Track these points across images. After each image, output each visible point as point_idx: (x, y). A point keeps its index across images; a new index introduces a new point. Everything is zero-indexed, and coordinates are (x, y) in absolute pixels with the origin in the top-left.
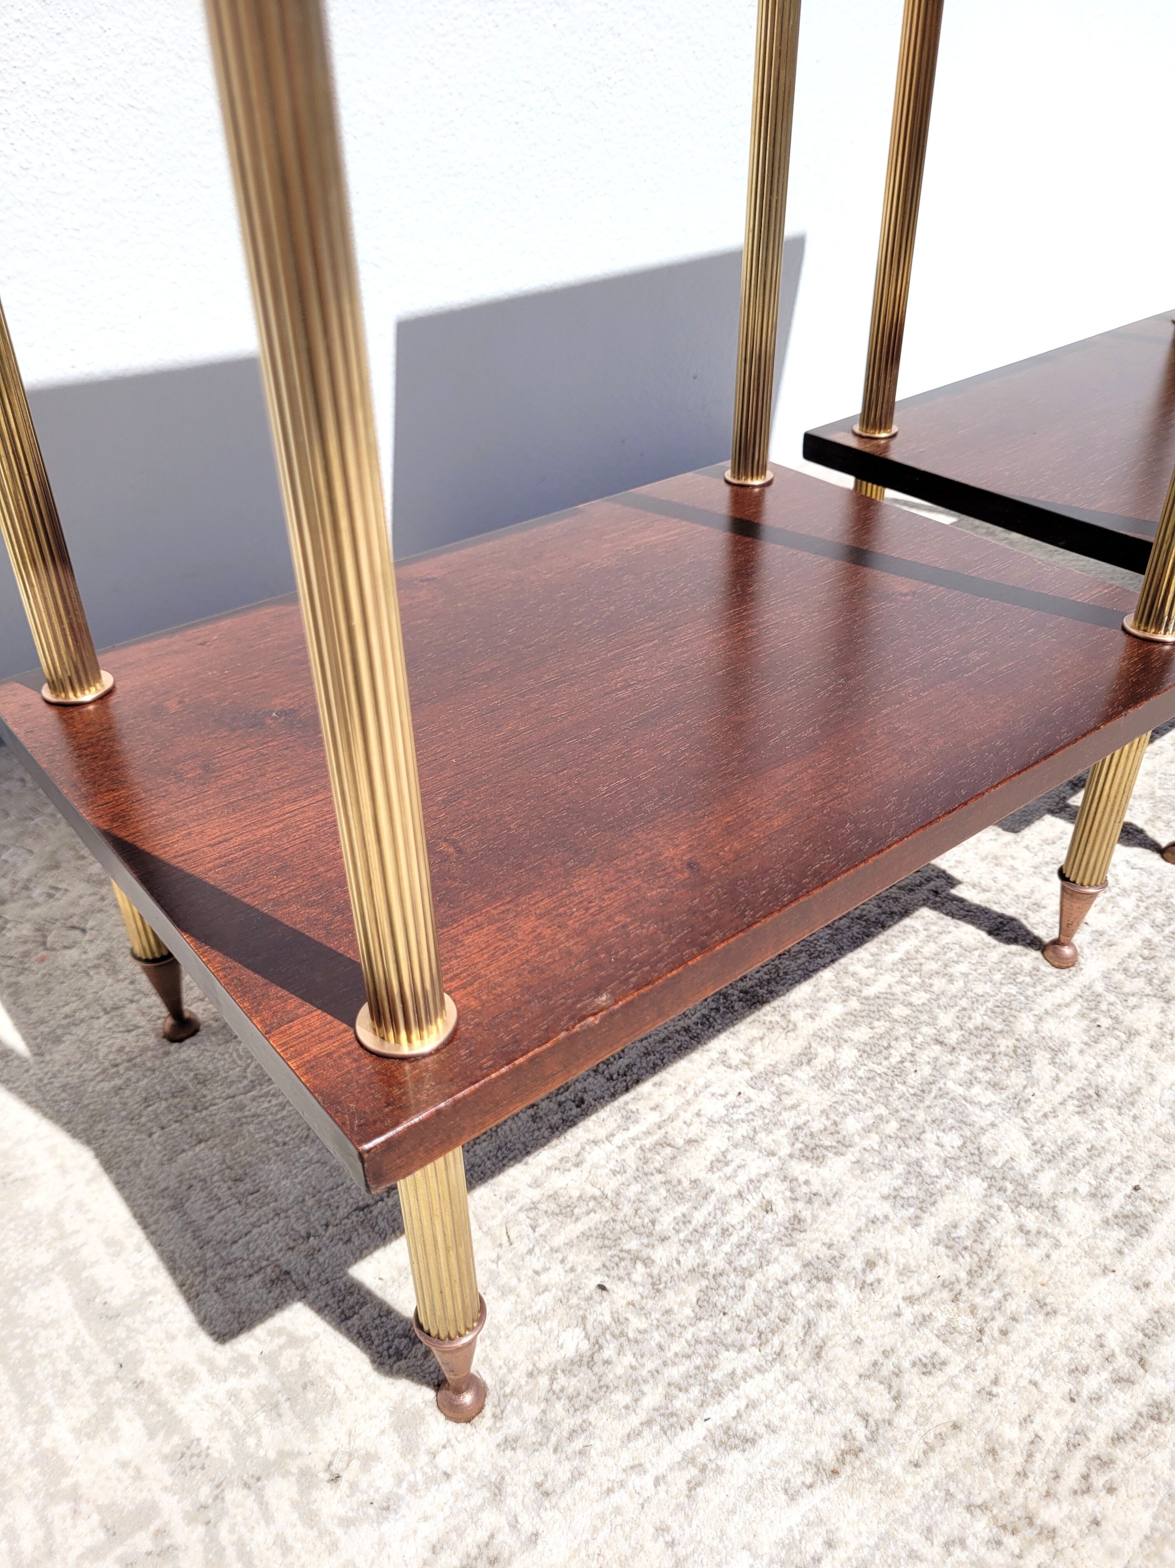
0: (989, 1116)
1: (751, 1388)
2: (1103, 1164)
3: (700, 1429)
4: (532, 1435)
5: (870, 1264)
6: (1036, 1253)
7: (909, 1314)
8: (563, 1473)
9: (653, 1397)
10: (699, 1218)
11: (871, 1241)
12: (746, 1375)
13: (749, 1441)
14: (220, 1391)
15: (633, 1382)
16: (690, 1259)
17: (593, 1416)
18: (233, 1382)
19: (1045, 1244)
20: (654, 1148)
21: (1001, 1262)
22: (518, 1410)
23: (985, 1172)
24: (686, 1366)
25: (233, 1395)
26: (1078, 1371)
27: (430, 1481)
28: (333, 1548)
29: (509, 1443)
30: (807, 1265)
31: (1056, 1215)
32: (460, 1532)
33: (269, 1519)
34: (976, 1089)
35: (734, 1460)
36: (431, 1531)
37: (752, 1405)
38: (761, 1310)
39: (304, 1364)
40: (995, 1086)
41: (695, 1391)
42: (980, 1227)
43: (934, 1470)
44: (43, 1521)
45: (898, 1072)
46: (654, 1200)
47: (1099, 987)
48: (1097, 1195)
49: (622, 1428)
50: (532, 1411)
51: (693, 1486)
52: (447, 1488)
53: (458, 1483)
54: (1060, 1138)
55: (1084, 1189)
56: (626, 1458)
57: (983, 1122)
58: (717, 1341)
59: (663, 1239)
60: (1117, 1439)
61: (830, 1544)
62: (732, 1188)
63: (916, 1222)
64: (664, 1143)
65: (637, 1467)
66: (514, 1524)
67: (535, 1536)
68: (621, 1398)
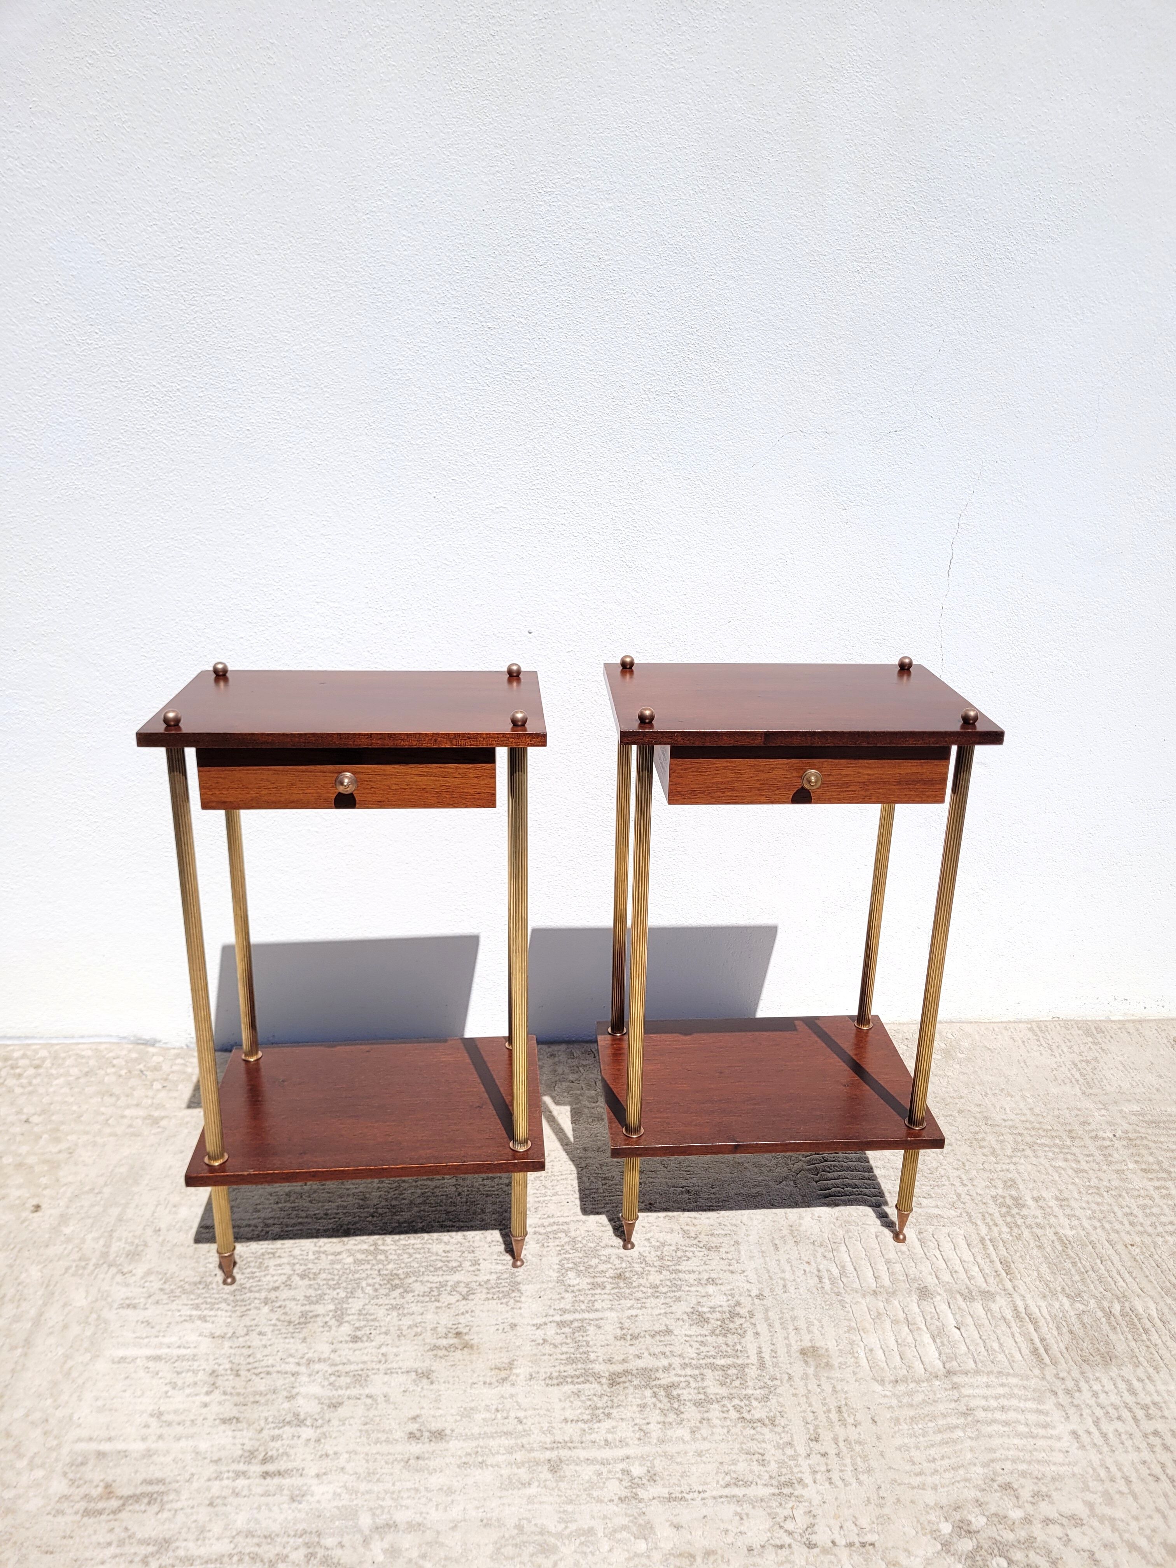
0: (362, 1295)
1: (219, 1313)
2: (372, 1323)
3: (199, 1313)
4: (167, 1291)
5: (280, 1307)
6: (322, 1329)
7: (273, 1322)
8: (165, 1302)
9: (200, 1301)
10: (257, 1274)
11: (287, 1303)
12: (222, 1310)
13: (206, 1321)
14: (123, 1246)
15: (199, 1296)
16: (242, 1281)
17: (183, 1296)
18: (127, 1246)
19: (327, 1329)
20: (269, 1253)
21: (309, 1325)
22: (170, 1285)
23: (339, 1306)
24: (213, 1300)
25: (124, 1248)
26: (291, 1356)
27: (140, 1286)
28: (111, 1286)
29: (162, 1290)
30: (266, 1298)
31: (340, 1324)
32: (135, 1298)
33: (106, 1273)
34: (369, 1288)
35: (199, 1322)
36: (130, 1295)
37: (215, 1316)
38: (243, 1300)
39: (142, 1251)
40: (376, 1290)
41: (208, 1306)
42: (317, 1316)
43: (233, 1351)
44: (72, 1249)
45: (356, 1272)
46: (252, 1264)
47: (449, 1284)
48: (358, 1329)
49: (185, 1302)
50: (173, 1287)
51: (185, 1320)
52: (141, 1290)
53: (145, 1290)
54: (372, 1311)
55: (357, 1325)
56: (180, 1307)
57: (356, 1295)
58: (225, 1300)
59: (243, 1273)
60: (278, 1372)
61: (195, 1347)
62: (274, 1273)
63: (303, 1305)
64: (274, 1254)
65: (179, 1311)
66: (145, 1304)
67: (146, 1309)
68: (192, 1297)
